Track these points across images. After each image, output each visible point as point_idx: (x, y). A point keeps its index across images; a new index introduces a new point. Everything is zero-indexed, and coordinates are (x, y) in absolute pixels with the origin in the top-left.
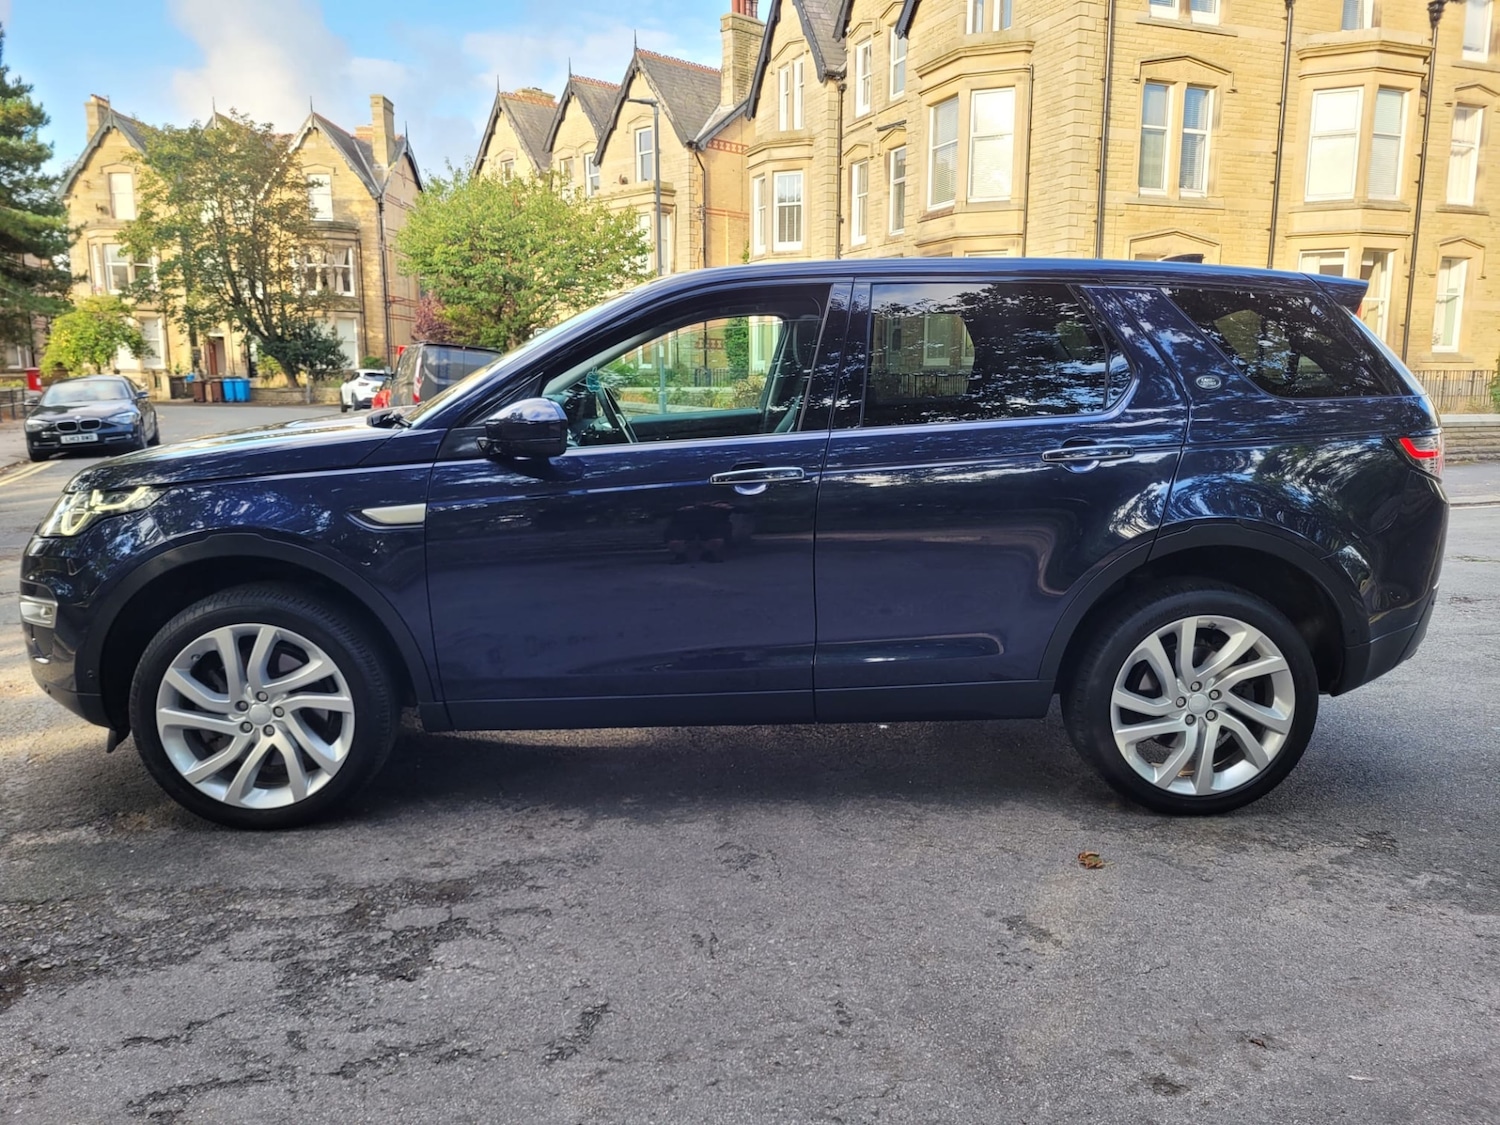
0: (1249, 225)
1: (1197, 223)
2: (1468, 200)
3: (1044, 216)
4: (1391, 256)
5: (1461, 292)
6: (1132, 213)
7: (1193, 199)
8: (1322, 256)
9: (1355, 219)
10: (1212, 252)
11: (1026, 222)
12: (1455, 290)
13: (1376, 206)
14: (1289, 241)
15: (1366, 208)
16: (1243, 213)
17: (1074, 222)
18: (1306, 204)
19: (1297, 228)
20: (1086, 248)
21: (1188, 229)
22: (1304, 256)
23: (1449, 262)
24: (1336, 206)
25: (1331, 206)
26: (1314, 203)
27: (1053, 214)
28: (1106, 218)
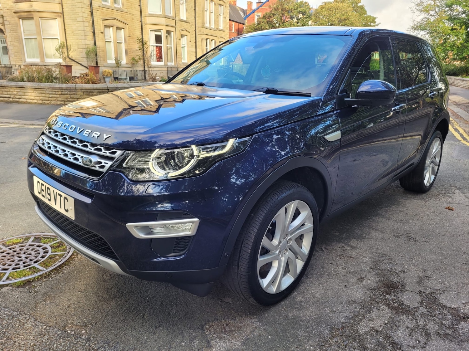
0: (135, 19)
1: (121, 16)
2: (185, 19)
3: (70, 7)
4: (172, 33)
5: (186, 45)
6: (101, 10)
7: (118, 8)
8: (155, 31)
9: (163, 21)
10: (126, 27)
11: (63, 9)
12: (184, 44)
13: (168, 17)
14: (146, 25)
15: (166, 17)
16: (133, 15)
17: (83, 11)
18: (149, 14)
19: (148, 22)
20: (88, 21)
21: (118, 18)
22: (151, 31)
23: (182, 36)
24: (157, 16)
25: (156, 16)
26: (151, 14)
27: (74, 7)
28: (93, 11)
